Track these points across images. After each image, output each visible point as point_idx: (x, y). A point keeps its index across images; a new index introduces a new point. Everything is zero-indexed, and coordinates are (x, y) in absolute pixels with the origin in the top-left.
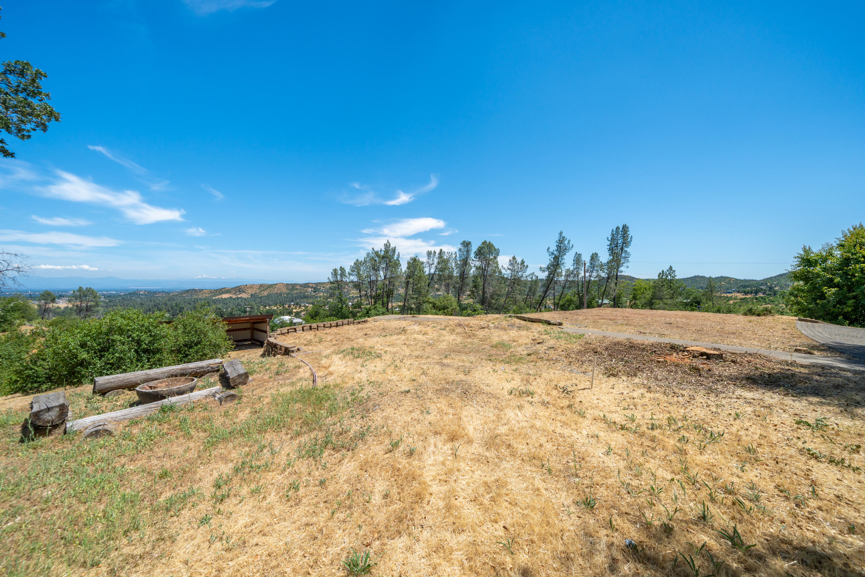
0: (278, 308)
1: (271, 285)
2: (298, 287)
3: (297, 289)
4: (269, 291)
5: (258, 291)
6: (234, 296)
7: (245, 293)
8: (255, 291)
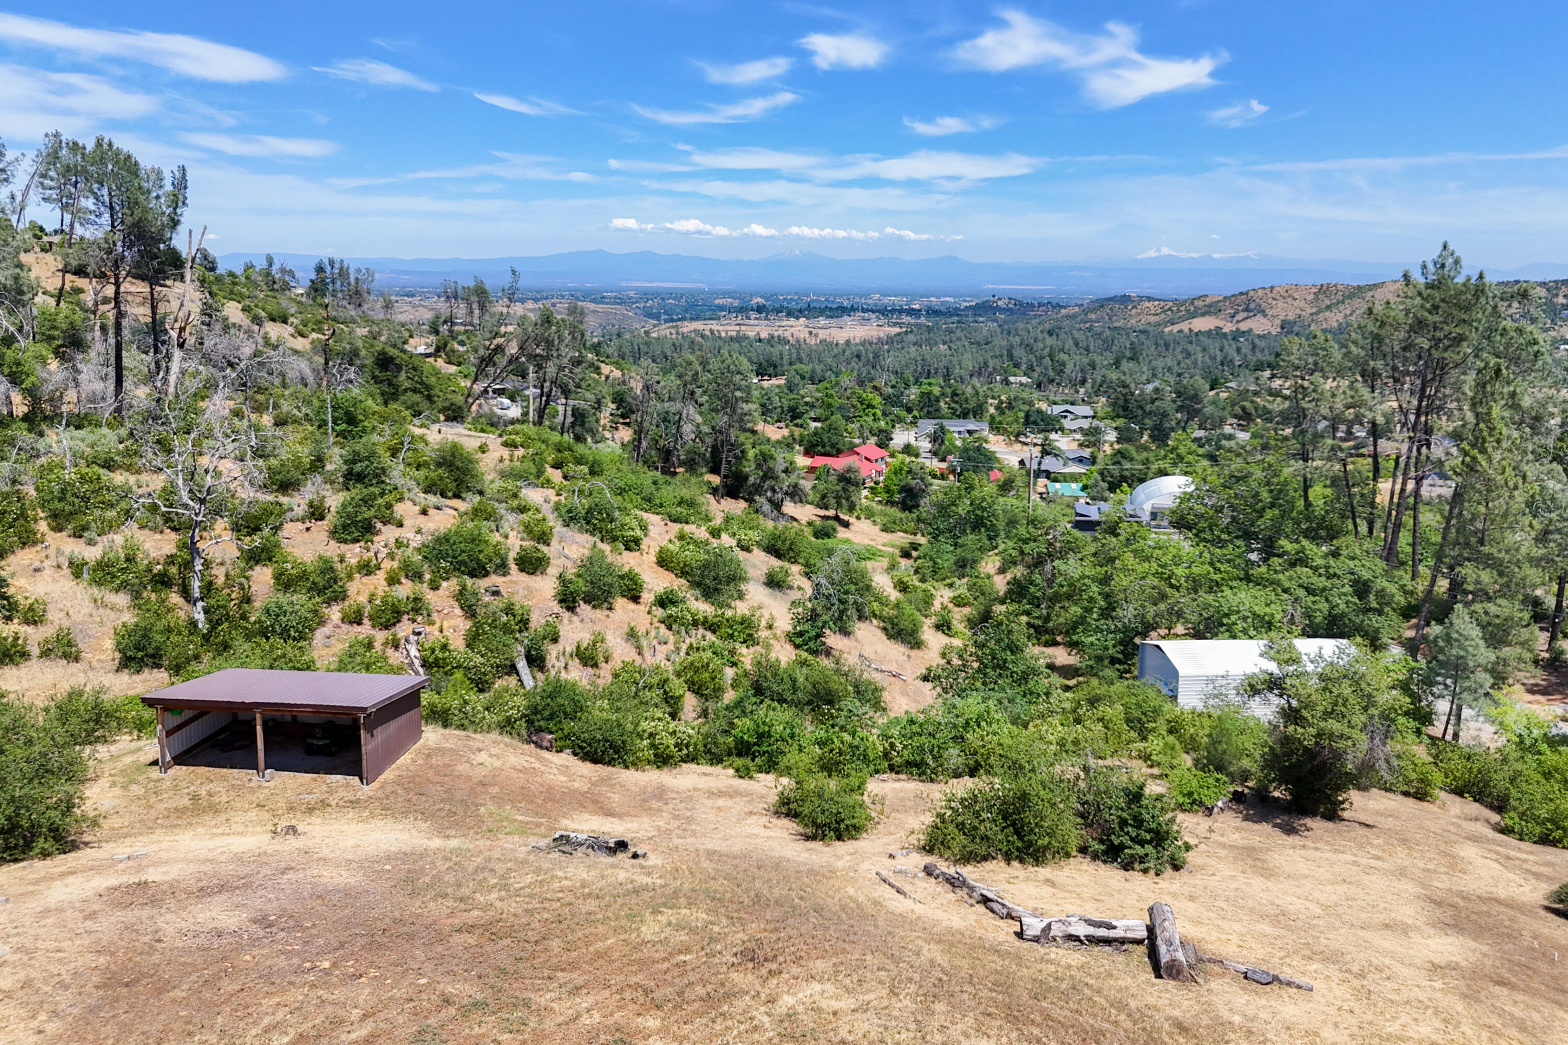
4: (1348, 312)
5: (1309, 311)
6: (1229, 324)
7: (1265, 316)
8: (1298, 312)
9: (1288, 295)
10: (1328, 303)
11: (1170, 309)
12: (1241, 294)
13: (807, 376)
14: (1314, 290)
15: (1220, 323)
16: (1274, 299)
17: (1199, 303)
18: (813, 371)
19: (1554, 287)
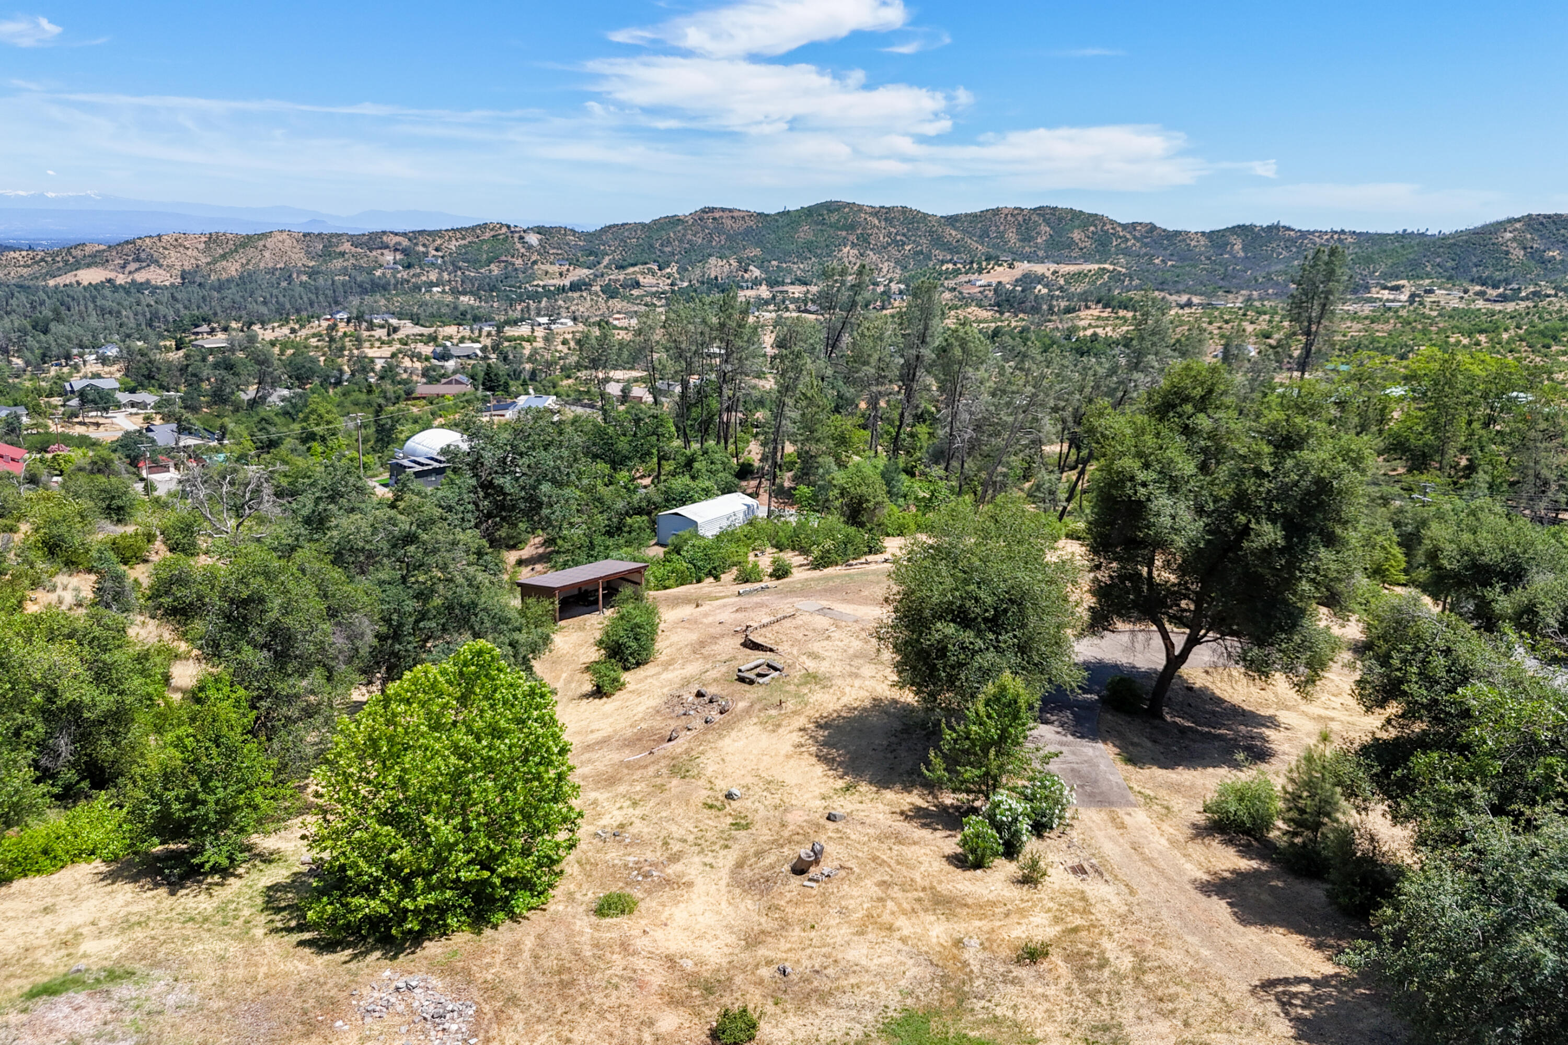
0: (293, 331)
1: (250, 237)
2: (347, 247)
3: (343, 254)
4: (244, 262)
5: (204, 260)
6: (121, 276)
7: (160, 266)
8: (194, 261)
9: (178, 244)
10: (221, 251)
11: (42, 260)
12: (127, 242)
14: (203, 239)
15: (112, 275)
16: (165, 248)
17: (78, 253)
19: (414, 236)
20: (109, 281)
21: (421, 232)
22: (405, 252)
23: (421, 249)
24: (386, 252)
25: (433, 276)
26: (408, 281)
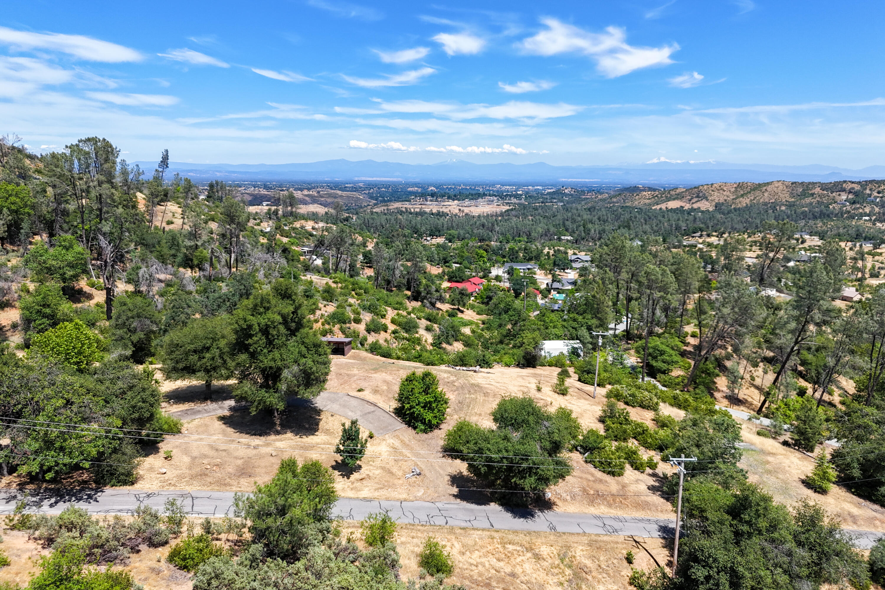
1: (760, 185)
2: (817, 190)
3: (813, 195)
4: (752, 198)
5: (732, 197)
6: (688, 205)
7: (707, 200)
8: (725, 198)
9: (721, 189)
10: (742, 193)
11: (656, 196)
12: (695, 188)
13: (456, 236)
14: (735, 186)
15: (683, 204)
16: (713, 191)
17: (673, 193)
18: (459, 234)
19: (864, 184)
20: (681, 207)
21: (871, 182)
22: (856, 194)
23: (868, 192)
24: (842, 193)
25: (867, 210)
26: (849, 212)
